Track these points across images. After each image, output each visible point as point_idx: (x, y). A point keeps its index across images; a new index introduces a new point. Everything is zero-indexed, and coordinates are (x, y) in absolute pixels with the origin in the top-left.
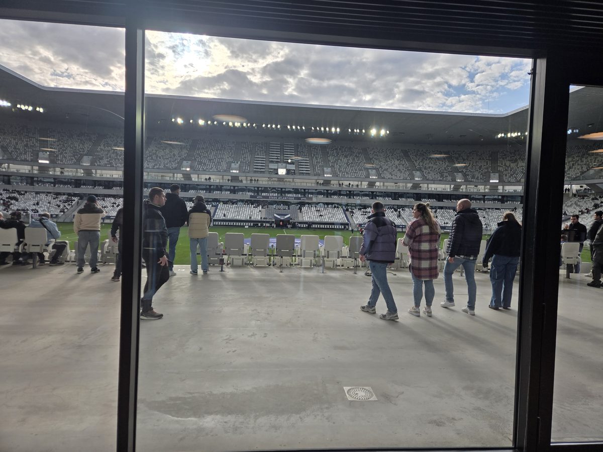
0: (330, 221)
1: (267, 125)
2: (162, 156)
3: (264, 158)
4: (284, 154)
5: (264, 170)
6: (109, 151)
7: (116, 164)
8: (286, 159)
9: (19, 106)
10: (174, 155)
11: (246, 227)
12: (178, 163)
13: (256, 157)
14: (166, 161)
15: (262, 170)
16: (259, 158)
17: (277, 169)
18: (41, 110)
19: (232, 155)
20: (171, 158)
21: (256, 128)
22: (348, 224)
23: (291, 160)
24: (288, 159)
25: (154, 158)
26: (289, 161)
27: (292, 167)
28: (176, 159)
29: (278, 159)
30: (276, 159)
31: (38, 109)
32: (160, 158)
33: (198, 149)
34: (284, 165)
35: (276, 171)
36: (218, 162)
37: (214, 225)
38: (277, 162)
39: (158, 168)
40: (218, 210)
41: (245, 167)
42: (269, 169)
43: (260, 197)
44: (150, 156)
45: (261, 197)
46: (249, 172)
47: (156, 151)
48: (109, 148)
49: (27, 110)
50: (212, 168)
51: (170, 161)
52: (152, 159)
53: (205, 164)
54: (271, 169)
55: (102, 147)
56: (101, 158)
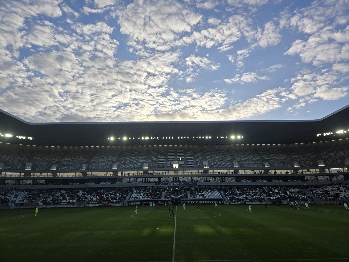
0: (210, 198)
1: (165, 138)
2: (101, 161)
3: (164, 159)
4: (177, 155)
5: (164, 166)
6: (69, 161)
7: (72, 168)
8: (178, 158)
9: (17, 137)
10: (109, 160)
11: (150, 205)
12: (110, 165)
13: (159, 158)
14: (103, 164)
15: (163, 166)
16: (161, 159)
17: (173, 165)
18: (31, 138)
19: (144, 158)
20: (106, 162)
21: (158, 140)
22: (222, 200)
23: (181, 158)
24: (180, 158)
25: (96, 163)
26: (181, 159)
27: (183, 163)
28: (109, 163)
29: (173, 158)
30: (172, 158)
31: (29, 138)
32: (100, 162)
33: (124, 156)
34: (177, 162)
35: (172, 166)
36: (136, 163)
37: (129, 205)
38: (173, 160)
39: (98, 169)
40: (133, 194)
41: (152, 165)
42: (168, 165)
43: (161, 184)
44: (94, 162)
45: (163, 184)
46: (154, 168)
47: (98, 159)
48: (70, 159)
49: (22, 139)
50: (131, 167)
51: (106, 164)
52: (95, 164)
53: (127, 165)
54: (169, 165)
55: (66, 159)
56: (64, 165)
